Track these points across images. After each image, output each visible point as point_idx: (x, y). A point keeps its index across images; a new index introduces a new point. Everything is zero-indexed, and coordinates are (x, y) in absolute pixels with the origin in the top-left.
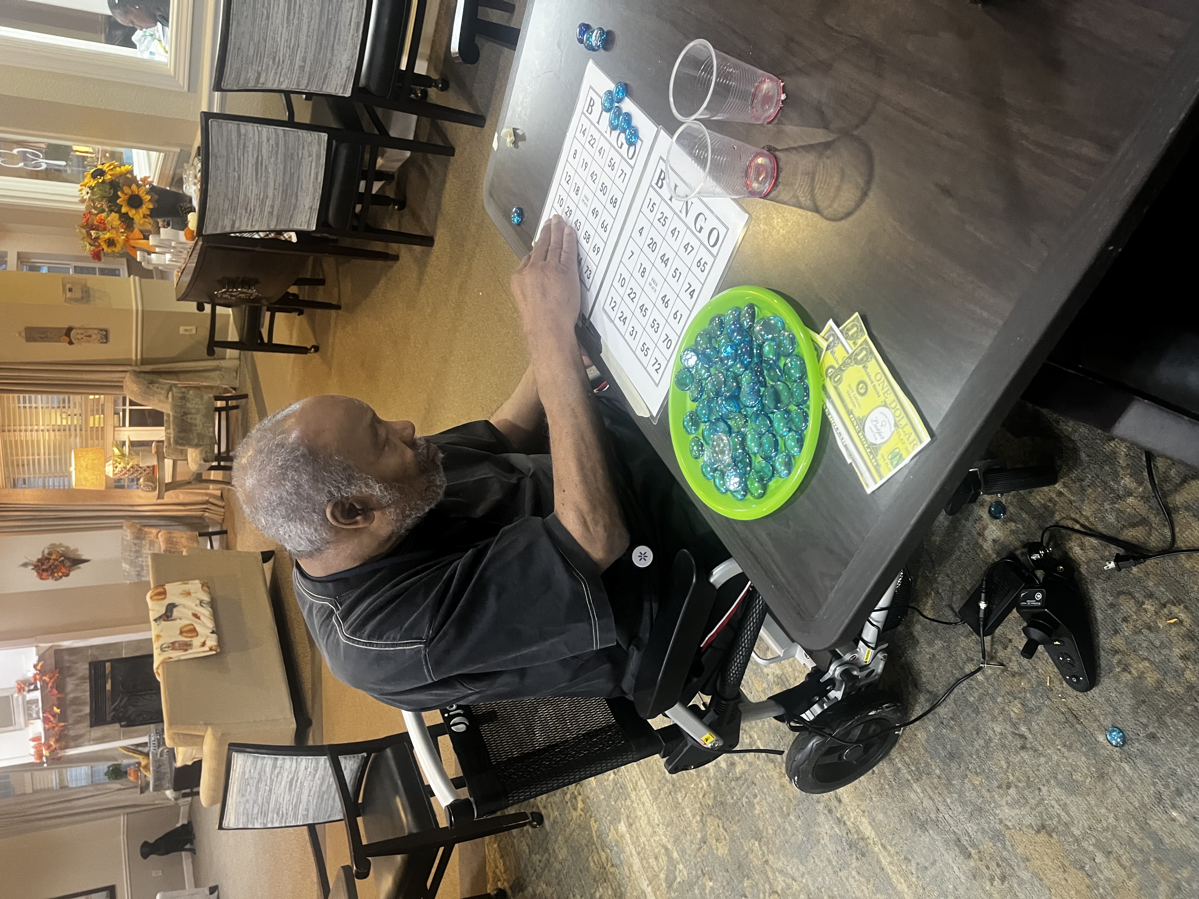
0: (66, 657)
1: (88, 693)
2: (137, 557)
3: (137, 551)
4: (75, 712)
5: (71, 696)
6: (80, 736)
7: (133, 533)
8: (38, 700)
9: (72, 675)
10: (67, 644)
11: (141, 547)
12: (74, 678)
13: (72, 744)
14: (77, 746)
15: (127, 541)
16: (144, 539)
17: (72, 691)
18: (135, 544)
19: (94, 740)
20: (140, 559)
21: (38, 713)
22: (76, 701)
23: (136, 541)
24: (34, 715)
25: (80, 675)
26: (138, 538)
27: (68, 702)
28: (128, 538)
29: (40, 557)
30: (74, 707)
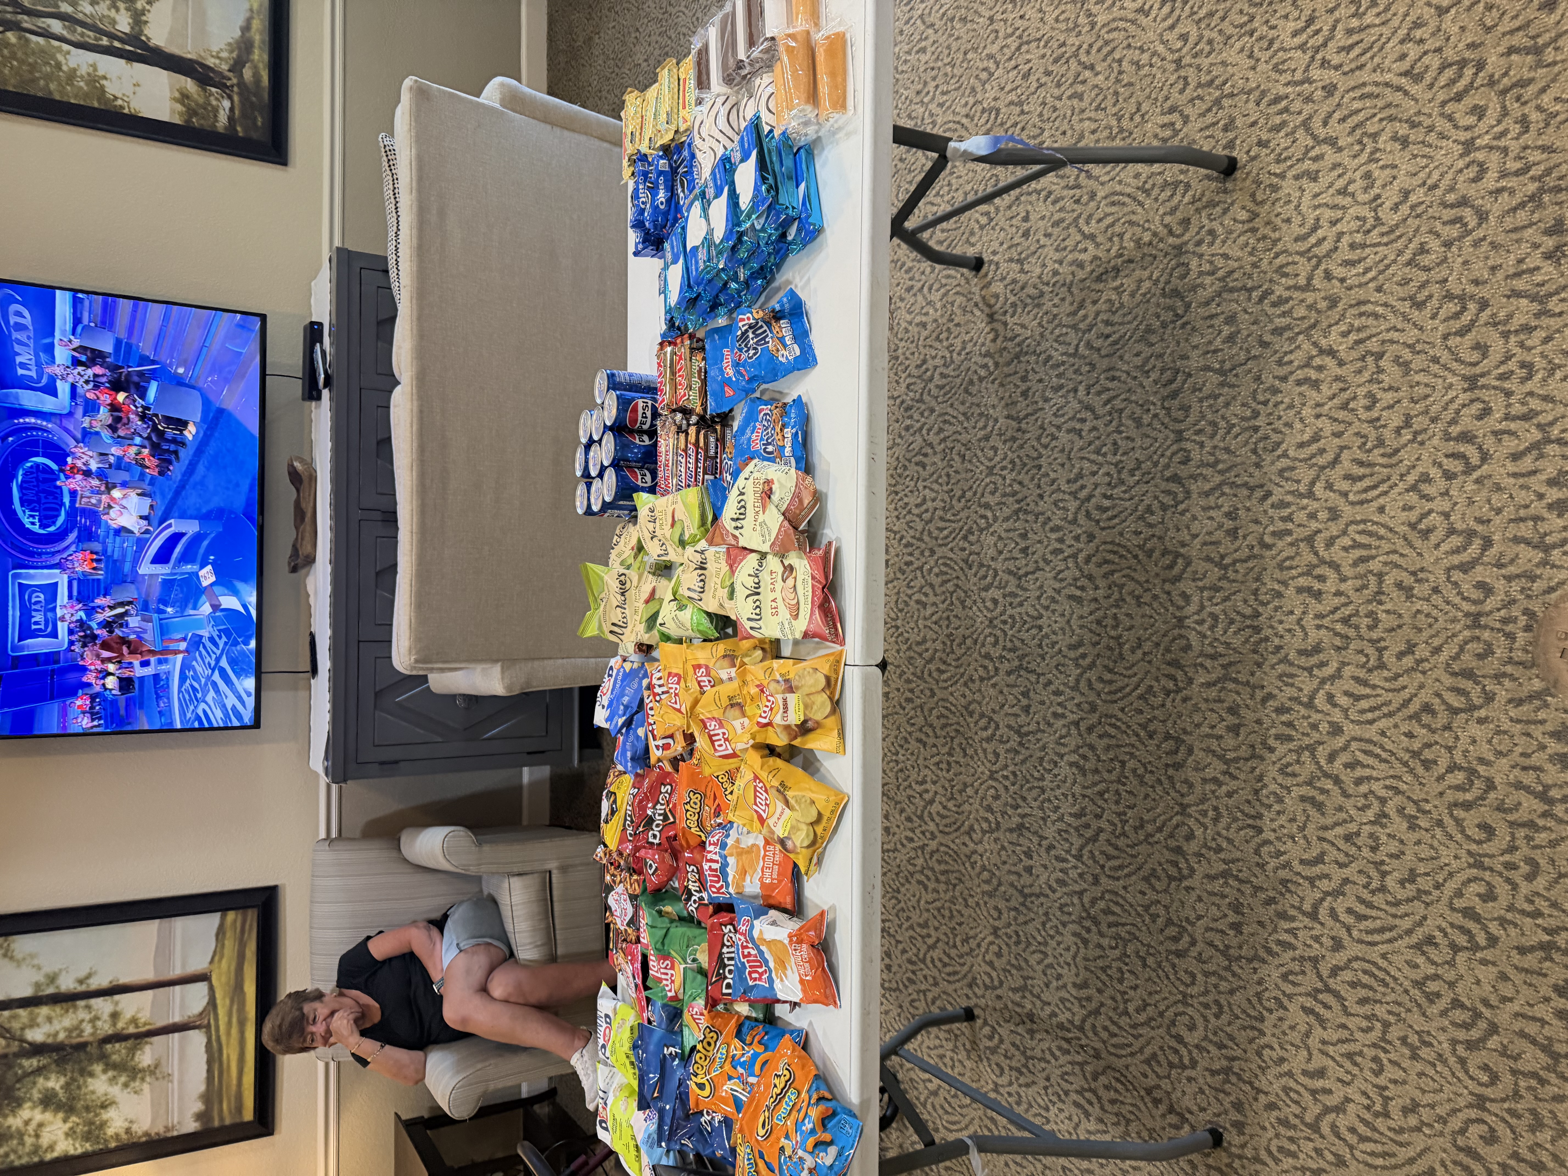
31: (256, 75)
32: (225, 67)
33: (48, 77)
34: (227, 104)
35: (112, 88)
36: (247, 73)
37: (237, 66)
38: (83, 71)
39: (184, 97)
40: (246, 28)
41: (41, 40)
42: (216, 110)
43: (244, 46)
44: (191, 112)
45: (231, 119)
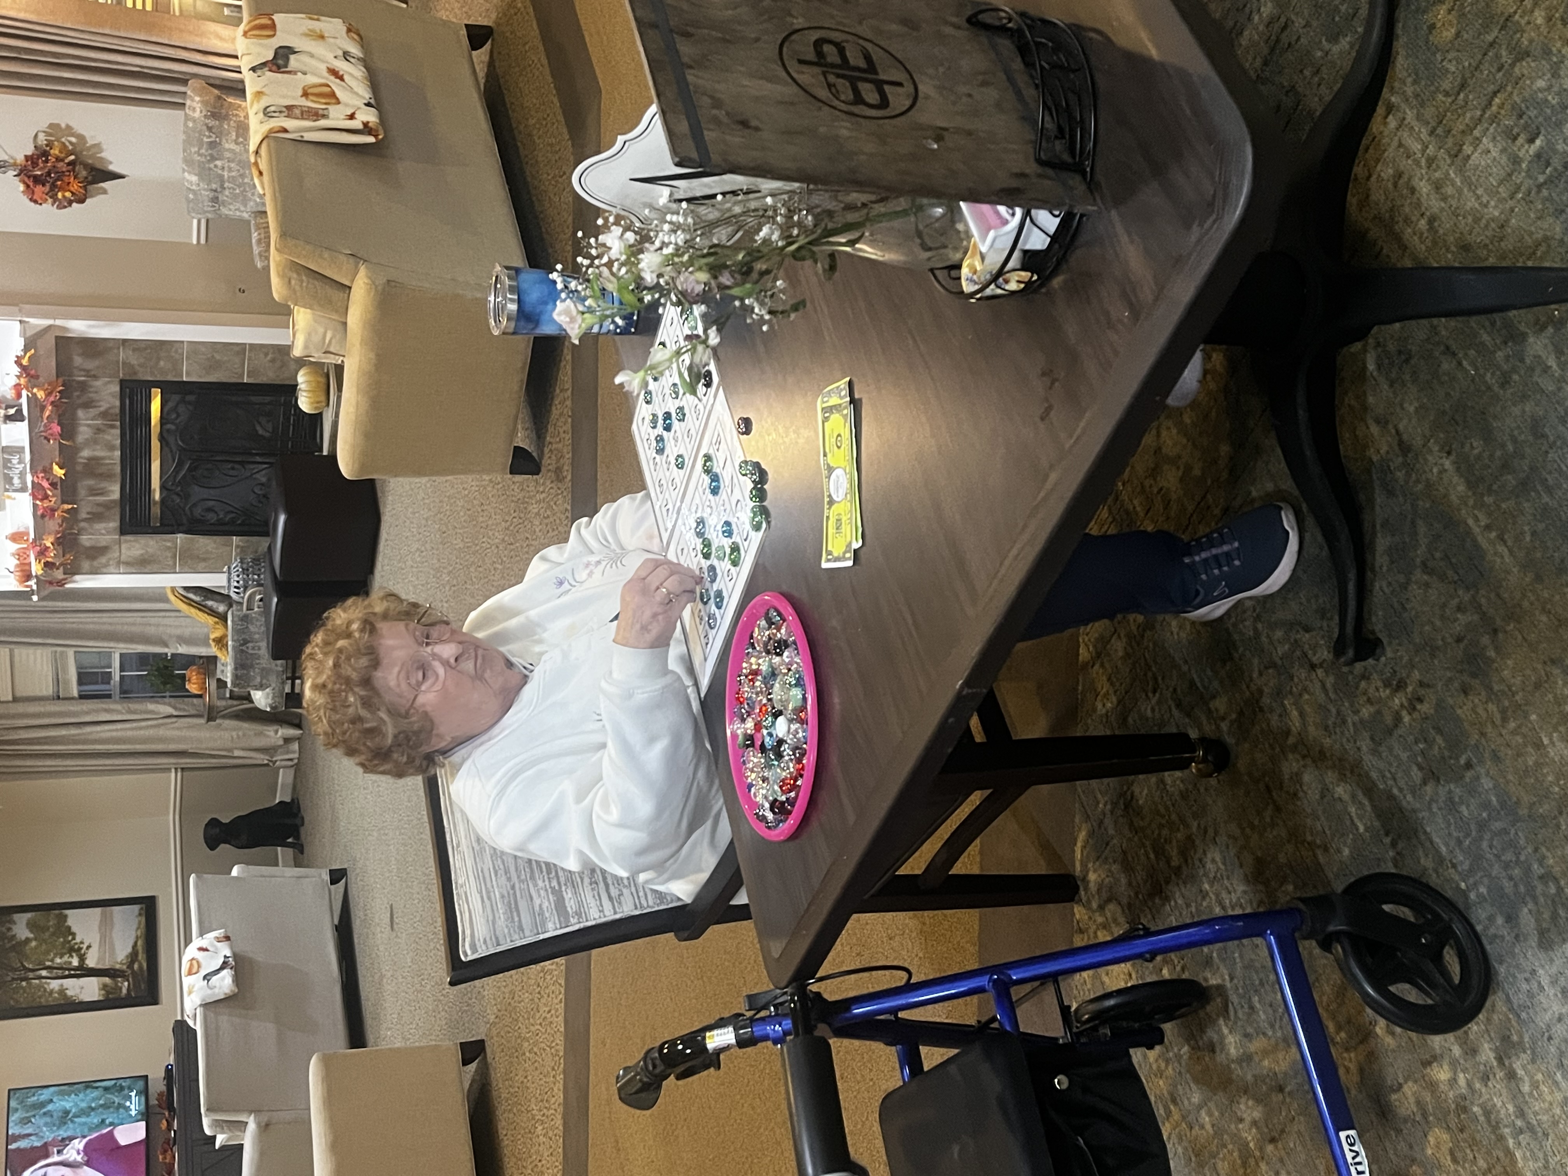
0: (78, 360)
1: (118, 453)
2: (213, 158)
3: (212, 145)
4: (93, 492)
5: (86, 453)
6: (101, 551)
7: (204, 103)
8: (23, 448)
9: (88, 405)
10: (79, 327)
11: (220, 134)
12: (93, 412)
13: (86, 565)
14: (95, 572)
15: (194, 120)
16: (226, 117)
17: (87, 443)
18: (210, 129)
19: (127, 564)
20: (219, 163)
21: (22, 475)
22: (93, 468)
23: (211, 123)
24: (16, 481)
25: (104, 406)
26: (214, 115)
27: (79, 468)
28: (197, 114)
29: (30, 150)
30: (91, 482)
31: (141, 967)
32: (125, 967)
33: (40, 997)
34: (126, 984)
35: (69, 993)
36: (136, 966)
37: (130, 965)
38: (57, 988)
39: (105, 987)
40: (135, 946)
41: (37, 981)
42: (121, 988)
43: (133, 956)
44: (108, 993)
45: (128, 989)
